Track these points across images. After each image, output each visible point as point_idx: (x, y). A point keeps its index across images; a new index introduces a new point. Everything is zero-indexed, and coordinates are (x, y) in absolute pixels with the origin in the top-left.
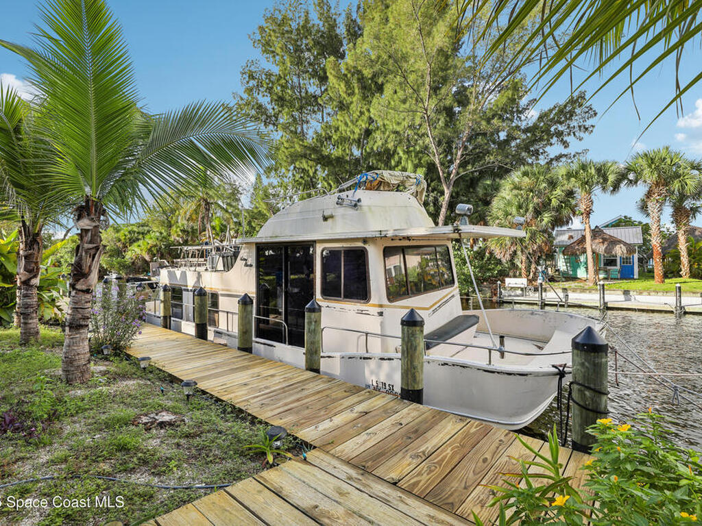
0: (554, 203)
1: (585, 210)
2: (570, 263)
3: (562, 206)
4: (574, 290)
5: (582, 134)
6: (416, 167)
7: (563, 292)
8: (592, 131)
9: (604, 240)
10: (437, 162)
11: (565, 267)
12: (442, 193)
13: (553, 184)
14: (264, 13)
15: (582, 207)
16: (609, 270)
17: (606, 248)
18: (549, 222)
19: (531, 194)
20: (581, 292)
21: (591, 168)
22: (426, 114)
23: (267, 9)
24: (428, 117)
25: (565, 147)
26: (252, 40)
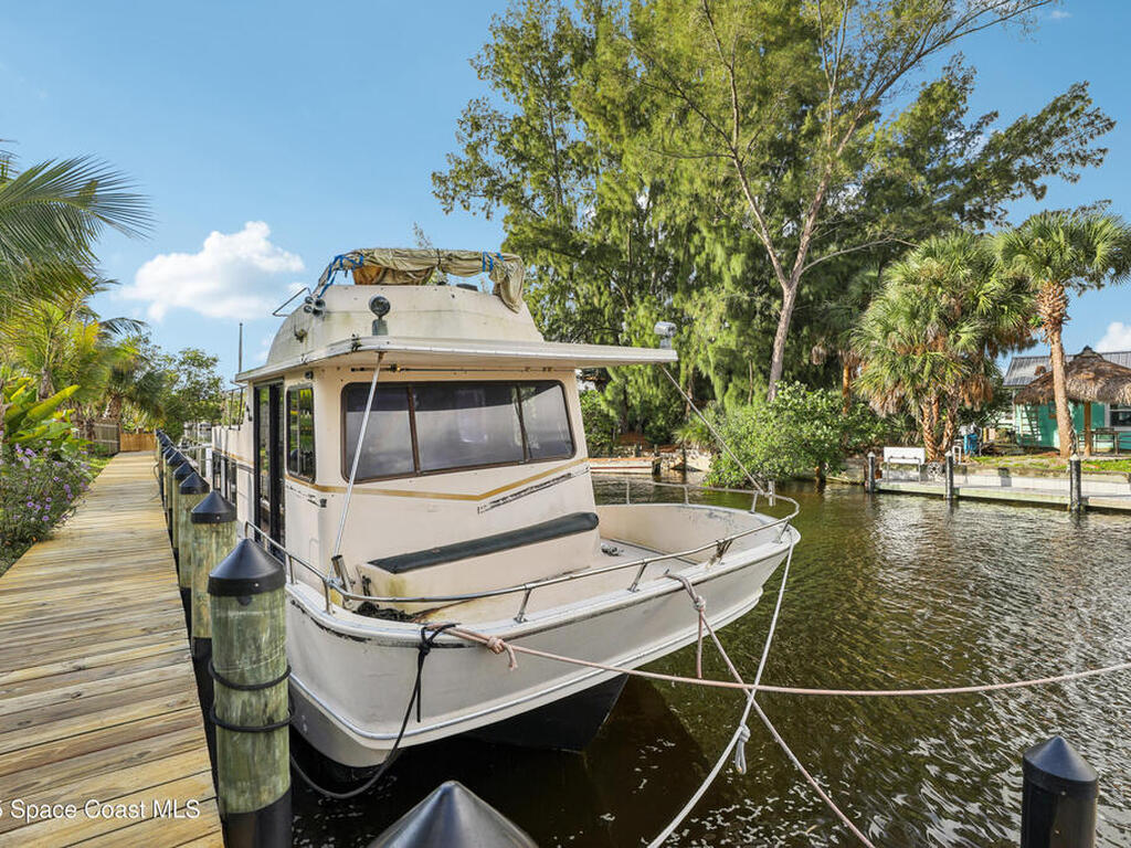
0: (984, 304)
1: (1050, 315)
2: (1036, 419)
3: (1003, 310)
4: (1024, 472)
5: (1077, 169)
6: (730, 252)
7: (1000, 475)
8: (1101, 160)
9: (1099, 374)
10: (766, 241)
11: (1028, 428)
12: (778, 294)
13: (984, 268)
14: (492, 22)
15: (1045, 310)
16: (1117, 433)
17: (1102, 389)
18: (970, 342)
19: (940, 290)
20: (1037, 476)
21: (1058, 233)
22: (736, 157)
23: (495, 15)
24: (740, 163)
25: (1039, 197)
26: (475, 67)
